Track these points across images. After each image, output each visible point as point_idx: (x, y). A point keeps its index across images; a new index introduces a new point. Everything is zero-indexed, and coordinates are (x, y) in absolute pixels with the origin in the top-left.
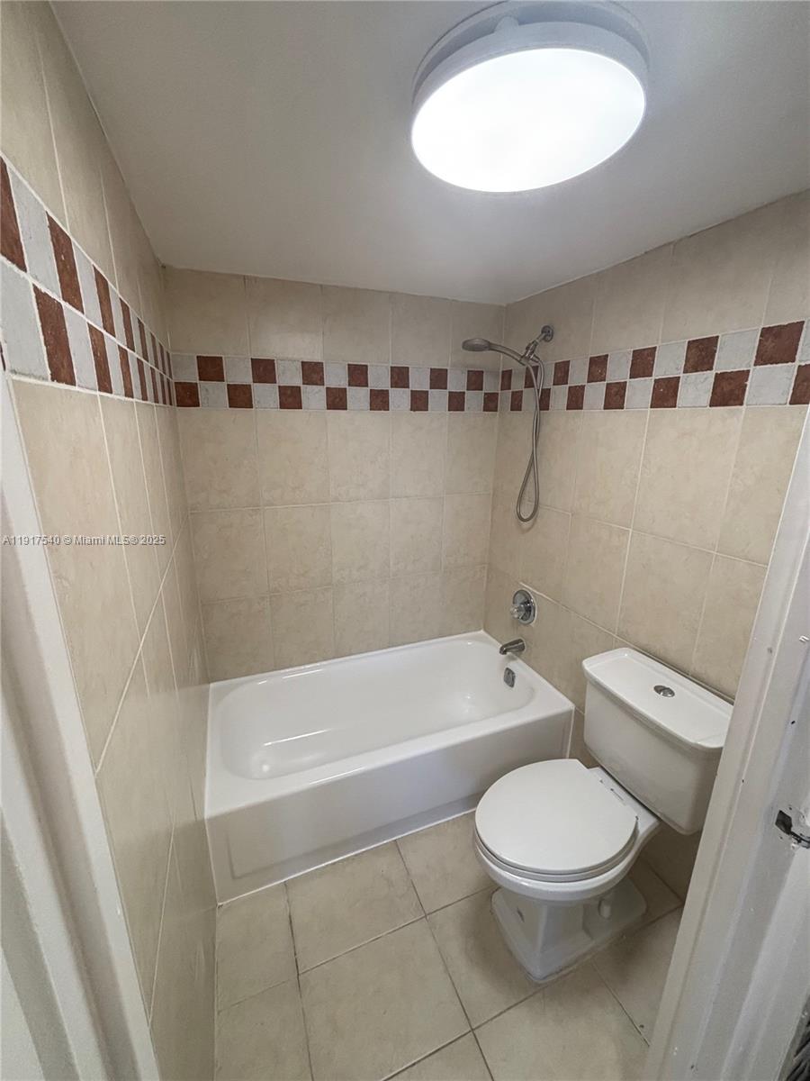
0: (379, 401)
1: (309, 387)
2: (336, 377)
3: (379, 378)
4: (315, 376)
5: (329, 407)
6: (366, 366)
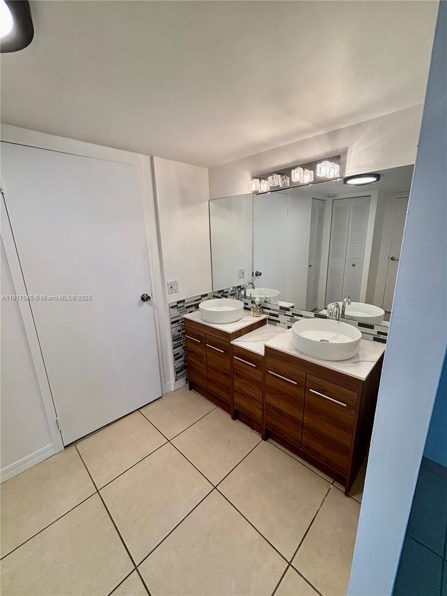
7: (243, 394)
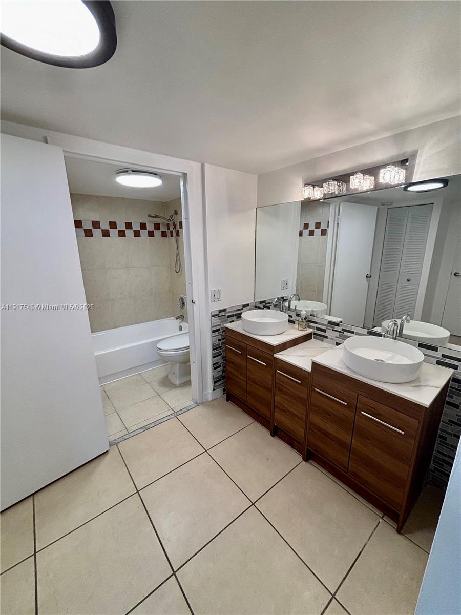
0: (122, 234)
1: (96, 229)
2: (105, 226)
3: (121, 226)
4: (97, 226)
5: (103, 236)
6: (116, 222)
7: (284, 411)
